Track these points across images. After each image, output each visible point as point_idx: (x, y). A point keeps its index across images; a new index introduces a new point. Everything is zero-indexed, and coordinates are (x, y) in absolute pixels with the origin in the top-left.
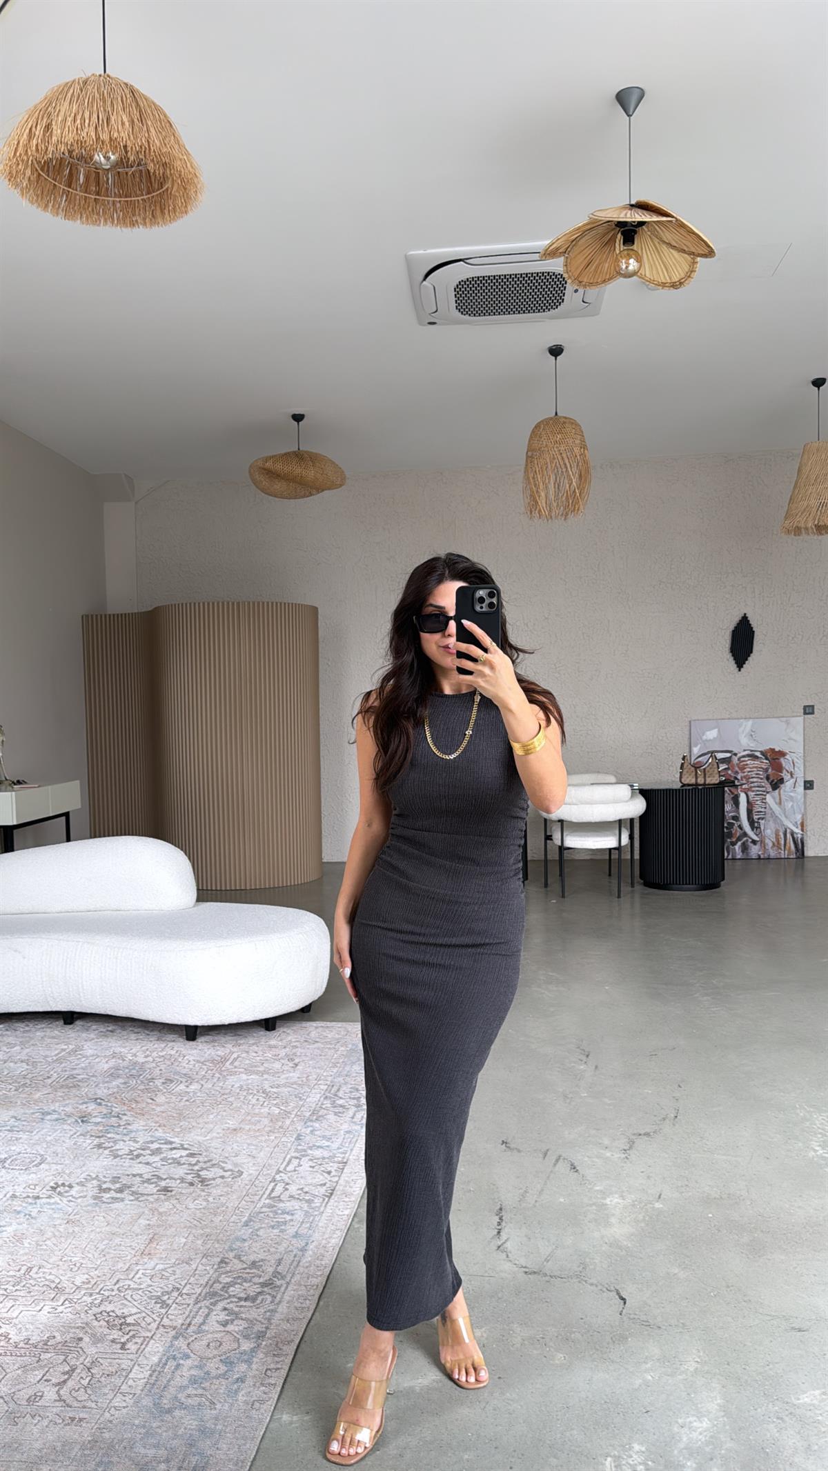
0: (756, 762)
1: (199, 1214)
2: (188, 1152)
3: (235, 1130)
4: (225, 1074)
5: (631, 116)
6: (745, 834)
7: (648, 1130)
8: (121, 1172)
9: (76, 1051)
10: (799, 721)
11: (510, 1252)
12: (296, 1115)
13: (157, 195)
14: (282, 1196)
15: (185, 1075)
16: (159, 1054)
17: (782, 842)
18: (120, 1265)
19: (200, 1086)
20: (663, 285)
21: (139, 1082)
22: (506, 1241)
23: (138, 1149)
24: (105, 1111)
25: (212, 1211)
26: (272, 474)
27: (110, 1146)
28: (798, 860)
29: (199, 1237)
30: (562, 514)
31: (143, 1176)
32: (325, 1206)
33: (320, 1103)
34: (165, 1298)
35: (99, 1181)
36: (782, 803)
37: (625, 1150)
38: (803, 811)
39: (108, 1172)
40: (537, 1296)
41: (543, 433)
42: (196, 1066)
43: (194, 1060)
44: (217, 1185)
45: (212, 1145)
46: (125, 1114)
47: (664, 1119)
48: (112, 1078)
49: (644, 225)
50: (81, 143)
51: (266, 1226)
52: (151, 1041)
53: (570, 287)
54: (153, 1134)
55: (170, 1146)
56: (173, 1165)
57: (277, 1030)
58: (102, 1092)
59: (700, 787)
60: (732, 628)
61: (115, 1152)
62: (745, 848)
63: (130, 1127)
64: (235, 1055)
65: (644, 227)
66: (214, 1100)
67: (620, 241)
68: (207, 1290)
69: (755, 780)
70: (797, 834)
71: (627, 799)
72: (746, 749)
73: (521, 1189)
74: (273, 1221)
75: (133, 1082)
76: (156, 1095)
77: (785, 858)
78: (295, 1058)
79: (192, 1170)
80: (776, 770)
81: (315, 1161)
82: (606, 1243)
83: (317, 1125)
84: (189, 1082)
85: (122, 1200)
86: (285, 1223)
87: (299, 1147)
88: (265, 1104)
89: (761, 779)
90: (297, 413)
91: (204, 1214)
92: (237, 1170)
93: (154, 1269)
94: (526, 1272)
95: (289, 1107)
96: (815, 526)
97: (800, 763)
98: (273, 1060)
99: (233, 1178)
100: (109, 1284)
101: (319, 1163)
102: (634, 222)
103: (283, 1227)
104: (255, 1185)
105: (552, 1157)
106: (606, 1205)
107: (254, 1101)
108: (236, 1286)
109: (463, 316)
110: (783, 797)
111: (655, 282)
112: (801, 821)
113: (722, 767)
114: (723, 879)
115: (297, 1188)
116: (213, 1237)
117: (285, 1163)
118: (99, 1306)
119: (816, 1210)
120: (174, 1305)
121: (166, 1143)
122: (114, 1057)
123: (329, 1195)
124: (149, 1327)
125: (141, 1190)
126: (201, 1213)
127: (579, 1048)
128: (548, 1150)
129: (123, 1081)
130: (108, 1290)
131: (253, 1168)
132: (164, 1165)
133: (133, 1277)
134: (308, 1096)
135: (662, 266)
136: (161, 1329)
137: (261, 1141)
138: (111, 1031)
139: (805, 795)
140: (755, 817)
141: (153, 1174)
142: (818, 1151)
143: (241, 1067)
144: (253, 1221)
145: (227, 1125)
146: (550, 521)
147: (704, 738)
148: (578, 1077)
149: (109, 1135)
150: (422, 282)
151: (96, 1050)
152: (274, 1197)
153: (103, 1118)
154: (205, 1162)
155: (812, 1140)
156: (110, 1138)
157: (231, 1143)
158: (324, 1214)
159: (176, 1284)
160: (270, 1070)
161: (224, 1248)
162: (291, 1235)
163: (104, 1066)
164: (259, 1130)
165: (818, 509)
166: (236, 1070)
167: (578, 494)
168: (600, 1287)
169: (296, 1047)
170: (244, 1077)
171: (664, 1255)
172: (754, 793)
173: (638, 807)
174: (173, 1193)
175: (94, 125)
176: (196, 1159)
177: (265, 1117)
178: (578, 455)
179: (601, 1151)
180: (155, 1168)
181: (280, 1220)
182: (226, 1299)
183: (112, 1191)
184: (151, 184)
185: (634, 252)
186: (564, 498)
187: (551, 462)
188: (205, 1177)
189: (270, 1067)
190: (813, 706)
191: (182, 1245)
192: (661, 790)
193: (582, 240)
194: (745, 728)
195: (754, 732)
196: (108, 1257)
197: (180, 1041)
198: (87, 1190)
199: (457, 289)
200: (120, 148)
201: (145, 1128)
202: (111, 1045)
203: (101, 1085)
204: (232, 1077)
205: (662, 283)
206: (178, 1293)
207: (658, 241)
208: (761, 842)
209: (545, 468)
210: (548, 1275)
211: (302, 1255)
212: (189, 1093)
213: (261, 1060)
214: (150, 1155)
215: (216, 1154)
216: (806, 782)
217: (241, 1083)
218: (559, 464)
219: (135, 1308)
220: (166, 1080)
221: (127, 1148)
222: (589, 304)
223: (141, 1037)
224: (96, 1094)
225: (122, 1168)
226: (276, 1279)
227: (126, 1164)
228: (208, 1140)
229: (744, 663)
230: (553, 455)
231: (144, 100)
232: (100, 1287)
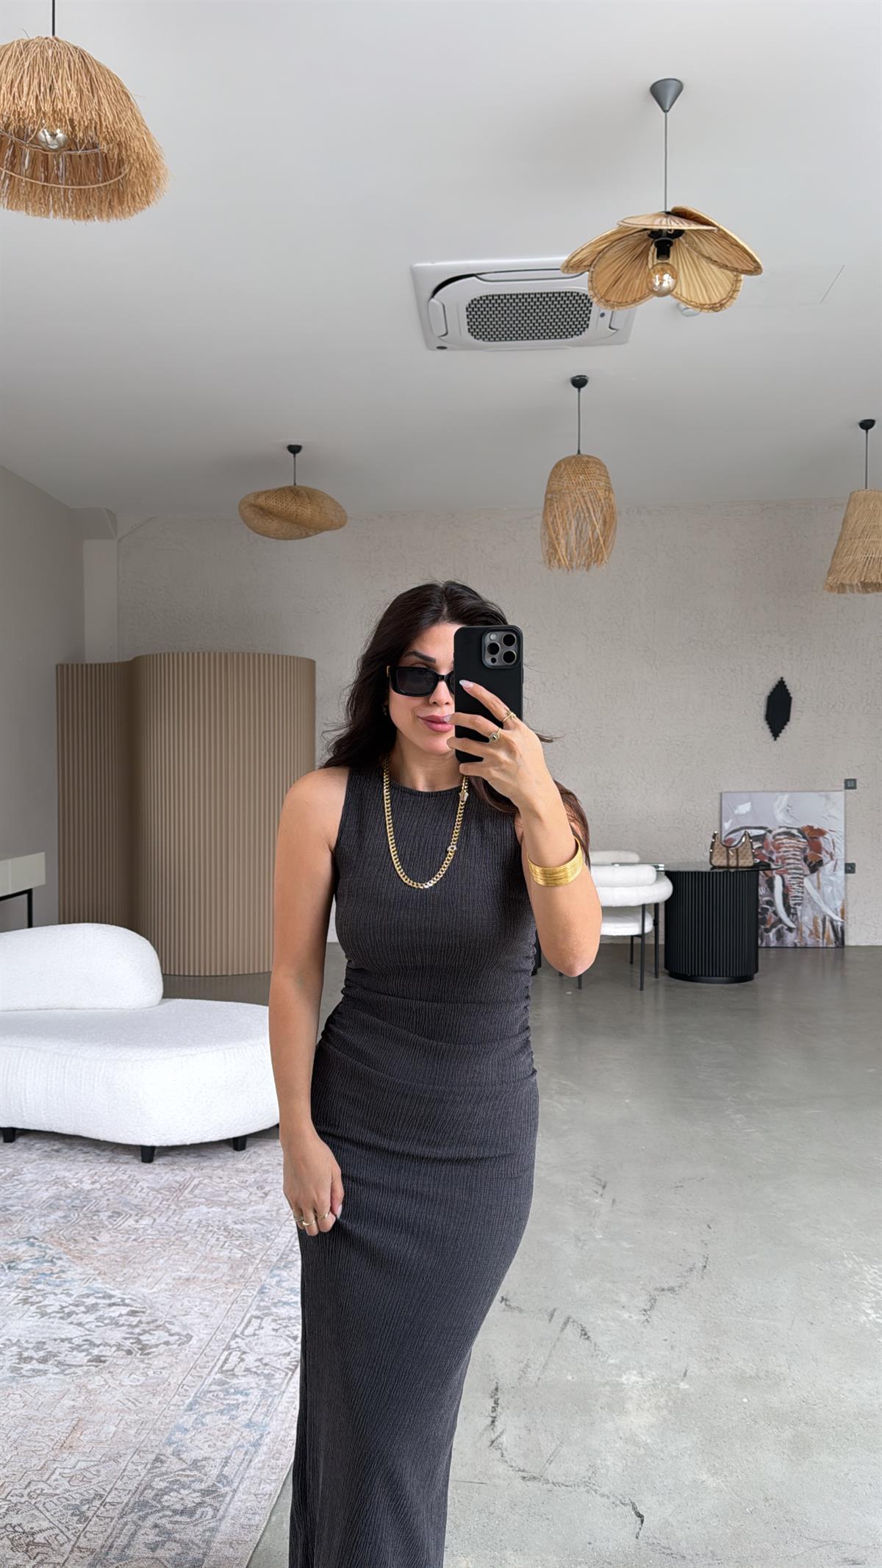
0: (792, 841)
1: (135, 1394)
2: (129, 1309)
3: (188, 1280)
4: (182, 1205)
5: (668, 111)
6: (780, 921)
7: (671, 1284)
8: (47, 1335)
9: (14, 1176)
10: (840, 796)
11: (506, 1450)
12: (261, 1260)
13: (115, 182)
14: (236, 1370)
15: (136, 1206)
16: (110, 1179)
17: (821, 930)
18: (35, 1461)
19: (152, 1221)
20: (702, 307)
21: (81, 1215)
22: (502, 1433)
23: (70, 1304)
24: (37, 1254)
25: (150, 1389)
26: (265, 512)
27: (37, 1300)
28: (838, 949)
29: (133, 1425)
30: (584, 565)
31: (73, 1341)
32: (288, 1383)
33: (290, 1245)
34: (85, 1508)
35: (19, 1347)
36: (821, 887)
37: (645, 1311)
38: (843, 895)
39: (33, 1335)
40: (537, 1510)
41: (564, 473)
42: (150, 1194)
43: (148, 1188)
44: (160, 1354)
45: (159, 1299)
46: (61, 1259)
47: (691, 1270)
48: (50, 1210)
49: (680, 236)
50: (19, 116)
51: (213, 1410)
52: (101, 1163)
53: (596, 309)
54: (91, 1285)
55: (108, 1301)
56: (109, 1327)
57: (247, 1149)
58: (37, 1229)
59: (732, 870)
60: (767, 693)
61: (42, 1309)
62: (780, 935)
63: (63, 1275)
64: (196, 1182)
65: (681, 238)
66: (167, 1239)
67: (653, 254)
68: (136, 1498)
69: (791, 861)
70: (837, 921)
71: (651, 882)
72: (782, 825)
73: (522, 1362)
74: (222, 1404)
75: (74, 1216)
76: (100, 1232)
77: (823, 948)
78: (265, 1185)
79: (132, 1333)
80: (815, 851)
81: (279, 1322)
82: (621, 1438)
83: (284, 1274)
84: (140, 1215)
85: (45, 1372)
86: (237, 1406)
87: (262, 1304)
88: (226, 1245)
89: (798, 860)
90: (294, 444)
91: (141, 1392)
92: (185, 1333)
93: (75, 1467)
94: (524, 1478)
95: (254, 1250)
96: (861, 583)
97: (840, 843)
98: (239, 1188)
99: (179, 1345)
100: (18, 1488)
101: (284, 1325)
102: (670, 230)
103: (234, 1413)
104: (205, 1355)
105: (559, 1319)
106: (623, 1384)
107: (213, 1241)
108: (172, 1494)
109: (476, 340)
110: (822, 881)
111: (692, 303)
112: (841, 907)
113: (756, 845)
114: (757, 971)
115: (255, 1358)
116: (149, 1426)
117: (243, 1325)
118: (4, 1517)
119: (871, 1395)
120: (95, 1519)
121: (104, 1297)
122: (57, 1183)
123: (293, 1368)
124: (62, 1549)
125: (69, 1360)
126: (137, 1391)
127: (594, 1176)
128: (554, 1310)
129: (63, 1214)
130: (17, 1495)
131: (205, 1332)
132: (99, 1326)
133: (48, 1479)
134: (277, 1236)
135: (700, 283)
136: (77, 1553)
137: (217, 1295)
138: (57, 1151)
139: (846, 879)
140: (792, 903)
141: (85, 1338)
142: (870, 1314)
143: (203, 1196)
144: (200, 1403)
145: (179, 1273)
146: (570, 571)
147: (736, 812)
148: (593, 1214)
149: (38, 1287)
150: (430, 299)
151: (36, 1174)
152: (227, 1371)
153: (34, 1263)
154: (148, 1323)
155: (862, 1300)
156: (39, 1290)
157: (181, 1297)
158: (285, 1394)
159: (98, 1489)
160: (235, 1200)
161: (161, 1441)
162: (243, 1423)
163: (44, 1195)
164: (215, 1280)
165: (864, 565)
166: (196, 1200)
167: (602, 542)
168: (612, 1499)
169: (267, 1171)
170: (204, 1209)
171: (690, 1455)
172: (791, 876)
173: (664, 890)
174: (106, 1364)
175: (35, 94)
176: (138, 1319)
177: (225, 1263)
178: (602, 498)
179: (618, 1312)
180: (89, 1330)
181: (231, 1402)
182: (159, 1511)
183: (34, 1361)
184: (108, 170)
185: (669, 267)
186: (586, 547)
187: (572, 505)
188: (146, 1343)
189: (235, 1197)
190: (854, 780)
191: (111, 1435)
192: (689, 872)
193: (611, 251)
194: (780, 803)
195: (791, 807)
196: (21, 1449)
197: (134, 1164)
198: (4, 1360)
199: (470, 310)
200: (66, 121)
201: (84, 1279)
202: (54, 1167)
203: (37, 1219)
204: (190, 1209)
205: (700, 304)
206: (100, 1502)
207: (696, 254)
208: (798, 929)
209: (565, 512)
210: (550, 1481)
211: (255, 1452)
212: (138, 1230)
213: (225, 1187)
214: (84, 1312)
215: (162, 1312)
216: (847, 865)
217: (201, 1217)
218: (582, 508)
219: (47, 1521)
220: (113, 1212)
221: (57, 1303)
222: (617, 330)
223: (90, 1161)
224: (29, 1231)
225: (50, 1330)
226: (220, 1485)
227: (55, 1325)
228: (154, 1293)
229: (780, 732)
230: (575, 498)
231: (97, 67)
232: (7, 1491)
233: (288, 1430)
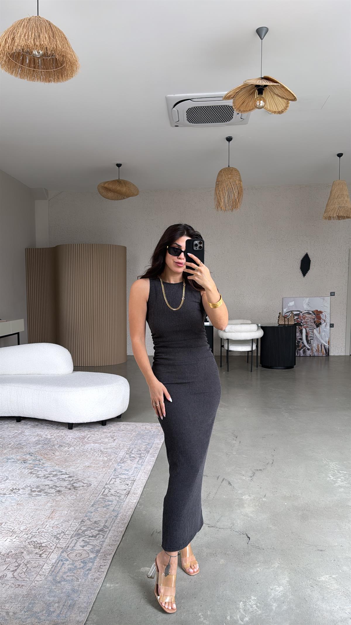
0: (310, 316)
2: (68, 476)
3: (88, 467)
4: (85, 443)
5: (263, 39)
6: (305, 346)
7: (260, 468)
8: (40, 484)
9: (22, 433)
10: (328, 299)
12: (114, 461)
13: (60, 69)
14: (108, 494)
15: (68, 444)
16: (57, 435)
17: (320, 350)
18: (39, 522)
19: (74, 448)
20: (275, 112)
21: (48, 446)
23: (48, 474)
24: (34, 458)
25: (78, 500)
26: (107, 189)
27: (35, 473)
28: (327, 357)
29: (73, 511)
30: (231, 209)
31: (50, 485)
32: (126, 499)
33: (124, 456)
34: (58, 536)
35: (31, 487)
36: (321, 333)
37: (251, 476)
38: (329, 336)
39: (35, 484)
40: (213, 536)
41: (223, 174)
42: (73, 440)
43: (72, 438)
44: (81, 490)
45: (79, 473)
46: (42, 460)
47: (268, 464)
48: (37, 445)
50: (27, 46)
51: (101, 506)
52: (53, 429)
53: (235, 113)
54: (54, 468)
55: (61, 473)
56: (62, 481)
57: (107, 425)
58: (32, 451)
59: (287, 326)
60: (301, 259)
61: (38, 475)
62: (304, 352)
63: (44, 465)
64: (89, 436)
65: (267, 87)
66: (80, 454)
67: (257, 93)
68: (76, 533)
69: (309, 323)
70: (326, 346)
71: (255, 330)
72: (306, 310)
73: (208, 492)
74: (104, 504)
75: (45, 446)
76: (55, 452)
77: (321, 356)
78: (114, 437)
79: (70, 483)
80: (318, 319)
81: (122, 480)
82: (242, 515)
83: (123, 465)
84: (69, 446)
85: (41, 495)
86: (109, 505)
87: (115, 474)
88: (101, 456)
89: (312, 323)
90: (118, 163)
92: (89, 483)
93: (54, 524)
94: (209, 527)
95: (111, 458)
96: (337, 216)
97: (328, 316)
98: (105, 438)
99: (87, 487)
100: (35, 530)
101: (124, 481)
102: (263, 85)
103: (108, 507)
104: (96, 490)
105: (220, 479)
106: (243, 499)
107: (97, 455)
108: (88, 531)
109: (190, 123)
110: (321, 330)
111: (271, 111)
112: (328, 341)
113: (296, 317)
114: (295, 364)
115: (114, 491)
116: (79, 511)
117: (109, 481)
118: (31, 539)
119: (330, 502)
120: (62, 539)
121: (59, 472)
122: (38, 436)
123: (127, 494)
124: (52, 548)
125: (48, 491)
126: (74, 501)
127: (233, 434)
128: (219, 476)
129: (41, 446)
130: (34, 532)
131: (96, 483)
132: (58, 481)
133: (45, 527)
134: (119, 453)
135: (275, 104)
136: (57, 549)
137: (99, 471)
138: (37, 425)
139: (330, 330)
140: (309, 339)
141: (53, 485)
143: (92, 440)
144: (96, 504)
145: (85, 465)
146: (225, 212)
147: (289, 305)
148: (232, 446)
149: (35, 468)
150: (173, 108)
151: (30, 433)
152: (104, 495)
153: (33, 461)
154: (76, 480)
155: (329, 473)
156: (35, 470)
157: (86, 472)
158: (125, 502)
159: (63, 530)
161: (83, 515)
162: (111, 510)
163: (34, 440)
164: (98, 467)
165: (338, 209)
166: (89, 442)
167: (237, 201)
168: (239, 533)
169: (115, 432)
170: (93, 445)
171: (266, 520)
172: (309, 329)
173: (260, 334)
174: (62, 493)
175: (33, 38)
176: (72, 479)
177: (101, 461)
178: (238, 184)
179: (241, 477)
180: (55, 482)
181: (107, 504)
182: (84, 536)
183: (36, 492)
184: (57, 64)
185: (263, 98)
186: (231, 202)
187: (226, 187)
188: (76, 486)
189: (103, 441)
190: (334, 293)
191: (66, 514)
192: (270, 327)
193: (241, 92)
194: (306, 301)
195: (309, 303)
196: (34, 519)
197: (65, 430)
198: (26, 491)
199: (188, 112)
200: (44, 48)
201: (51, 466)
202: (36, 431)
203: (32, 447)
204: (88, 445)
205: (274, 111)
206: (64, 534)
207: (273, 93)
208: (311, 349)
209: (223, 189)
210: (218, 527)
211: (116, 519)
212: (69, 451)
213: (100, 438)
214: (52, 477)
215: (80, 477)
216: (330, 324)
217: (91, 447)
218: (230, 187)
219: (46, 540)
220: (59, 445)
221: (43, 474)
222: (244, 119)
223: (49, 428)
224: (30, 451)
225: (41, 482)
226: (105, 529)
227: (43, 481)
228: (77, 470)
229: (306, 274)
230: (227, 184)
231: (55, 28)
232: (31, 531)
233: (127, 512)
